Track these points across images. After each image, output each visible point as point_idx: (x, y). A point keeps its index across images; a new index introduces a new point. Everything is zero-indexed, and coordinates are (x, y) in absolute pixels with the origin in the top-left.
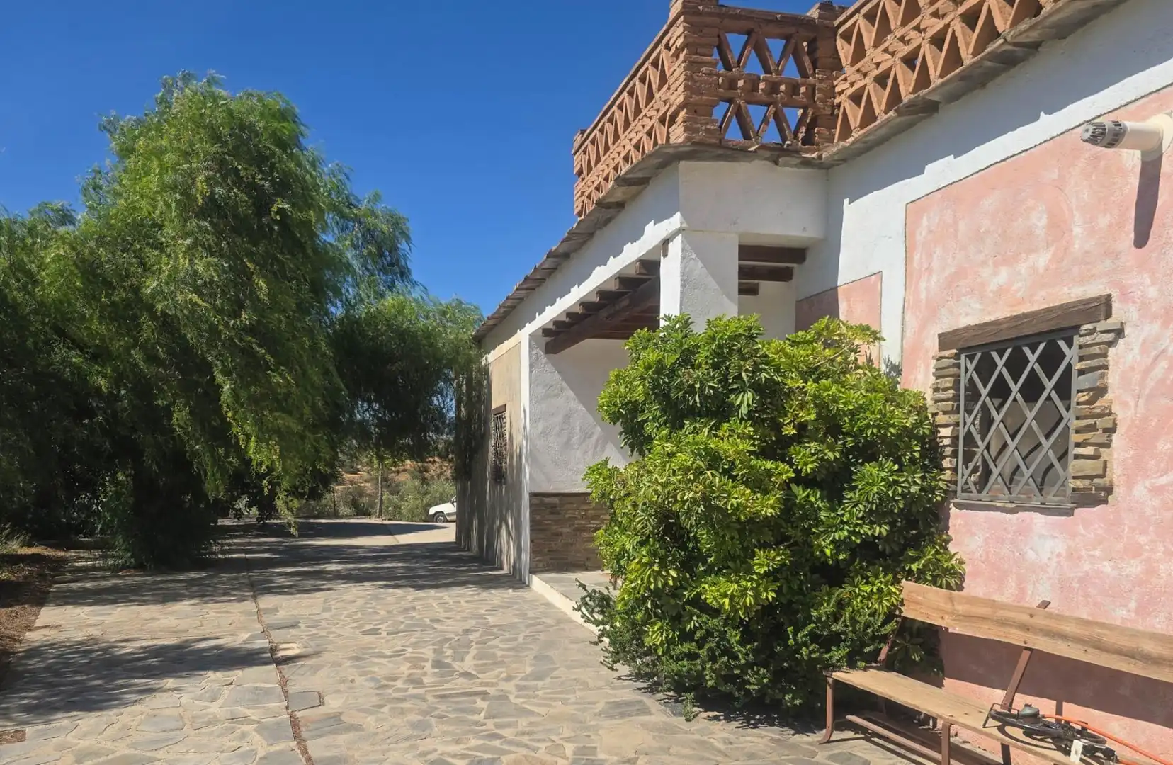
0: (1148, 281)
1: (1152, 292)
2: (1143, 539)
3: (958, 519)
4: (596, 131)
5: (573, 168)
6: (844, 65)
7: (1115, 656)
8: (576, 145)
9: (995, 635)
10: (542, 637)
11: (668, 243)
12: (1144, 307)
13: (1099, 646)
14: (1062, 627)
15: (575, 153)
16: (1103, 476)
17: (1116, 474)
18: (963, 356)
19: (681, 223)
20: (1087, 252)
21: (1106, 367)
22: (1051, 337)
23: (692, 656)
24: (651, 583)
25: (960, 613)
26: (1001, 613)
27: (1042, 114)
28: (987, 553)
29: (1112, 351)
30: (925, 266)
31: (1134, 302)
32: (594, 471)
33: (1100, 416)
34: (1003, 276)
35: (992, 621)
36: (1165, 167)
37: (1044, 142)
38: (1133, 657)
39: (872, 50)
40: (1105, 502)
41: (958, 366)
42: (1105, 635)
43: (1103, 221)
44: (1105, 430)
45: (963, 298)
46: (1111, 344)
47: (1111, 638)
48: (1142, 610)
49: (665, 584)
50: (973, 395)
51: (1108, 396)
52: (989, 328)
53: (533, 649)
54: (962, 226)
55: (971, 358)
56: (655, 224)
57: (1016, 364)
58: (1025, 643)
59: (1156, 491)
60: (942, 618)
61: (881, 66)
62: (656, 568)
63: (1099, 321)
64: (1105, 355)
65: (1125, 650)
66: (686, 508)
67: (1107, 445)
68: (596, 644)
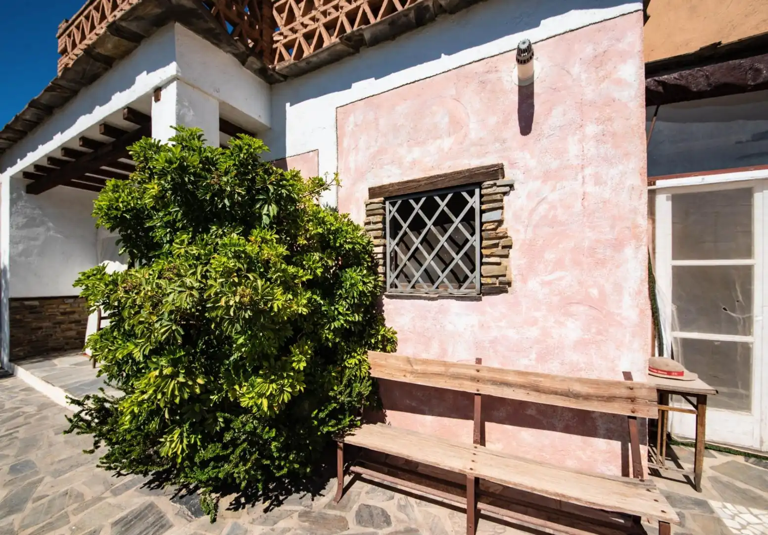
0: (528, 156)
1: (532, 163)
2: (538, 314)
3: (389, 306)
4: (82, 18)
5: (57, 48)
6: (279, 25)
7: (552, 396)
8: (60, 31)
9: (451, 386)
10: (22, 433)
11: (161, 91)
12: (526, 171)
13: (537, 389)
14: (506, 378)
15: (59, 37)
16: (504, 276)
17: (513, 274)
18: (387, 203)
19: (178, 71)
20: (481, 139)
21: (502, 208)
22: (457, 190)
23: (219, 460)
24: (177, 396)
25: (419, 371)
26: (452, 370)
27: (443, 55)
28: (414, 327)
29: (505, 198)
30: (353, 147)
31: (519, 169)
32: (88, 277)
33: (501, 238)
34: (416, 153)
35: (447, 376)
36: (537, 89)
37: (443, 72)
38: (567, 396)
39: (301, 17)
40: (506, 292)
41: (384, 209)
42: (541, 381)
43: (492, 120)
44: (504, 247)
45: (385, 167)
46: (505, 194)
47: (546, 383)
48: (542, 358)
49: (192, 393)
50: (395, 227)
51: (504, 226)
52: (411, 184)
53: (8, 456)
54: (382, 122)
55: (393, 204)
56: (147, 74)
57: (430, 208)
58: (478, 391)
59: (544, 284)
60: (405, 376)
61: (308, 27)
62: (181, 379)
63: (498, 179)
64: (501, 201)
65: (560, 391)
66: (232, 314)
67: (506, 256)
68: (92, 452)
